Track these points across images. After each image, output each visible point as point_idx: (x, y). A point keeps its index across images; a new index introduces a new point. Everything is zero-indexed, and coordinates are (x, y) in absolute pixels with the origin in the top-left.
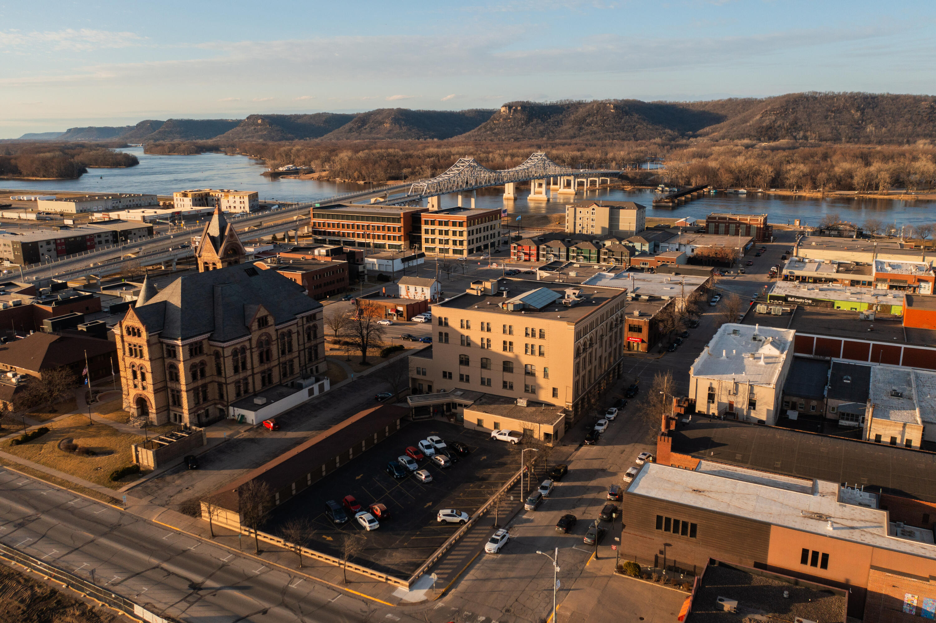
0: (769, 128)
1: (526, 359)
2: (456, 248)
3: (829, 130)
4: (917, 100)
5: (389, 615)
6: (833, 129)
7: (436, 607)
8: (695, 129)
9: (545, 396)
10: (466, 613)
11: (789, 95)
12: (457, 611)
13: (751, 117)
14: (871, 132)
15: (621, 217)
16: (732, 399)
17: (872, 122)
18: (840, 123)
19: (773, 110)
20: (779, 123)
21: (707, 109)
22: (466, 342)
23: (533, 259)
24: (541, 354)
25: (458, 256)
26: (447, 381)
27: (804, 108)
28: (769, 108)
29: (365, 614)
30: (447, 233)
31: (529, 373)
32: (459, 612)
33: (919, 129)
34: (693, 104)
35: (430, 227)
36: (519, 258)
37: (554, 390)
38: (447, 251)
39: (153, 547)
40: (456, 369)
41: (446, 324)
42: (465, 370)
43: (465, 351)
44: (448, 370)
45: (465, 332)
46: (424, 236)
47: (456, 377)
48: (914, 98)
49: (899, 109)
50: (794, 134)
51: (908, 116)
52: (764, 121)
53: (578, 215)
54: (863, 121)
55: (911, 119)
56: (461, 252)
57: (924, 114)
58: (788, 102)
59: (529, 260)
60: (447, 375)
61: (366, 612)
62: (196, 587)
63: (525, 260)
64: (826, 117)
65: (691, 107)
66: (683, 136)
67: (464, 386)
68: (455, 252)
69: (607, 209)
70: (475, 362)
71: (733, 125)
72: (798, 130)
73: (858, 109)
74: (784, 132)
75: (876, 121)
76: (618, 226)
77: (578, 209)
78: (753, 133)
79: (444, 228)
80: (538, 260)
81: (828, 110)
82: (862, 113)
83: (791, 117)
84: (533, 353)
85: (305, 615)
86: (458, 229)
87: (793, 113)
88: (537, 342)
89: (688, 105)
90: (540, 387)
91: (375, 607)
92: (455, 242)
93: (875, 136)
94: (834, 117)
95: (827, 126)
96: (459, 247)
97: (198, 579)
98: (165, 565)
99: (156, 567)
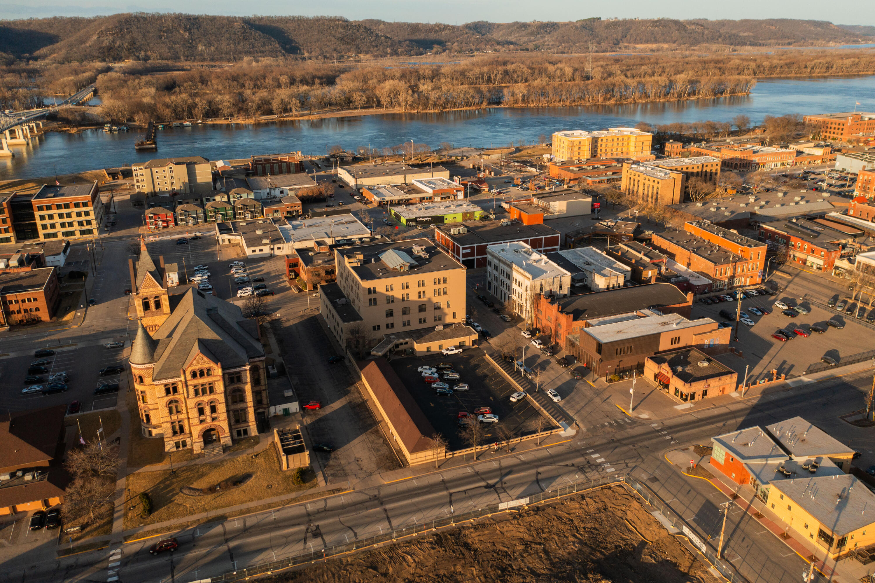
0: (110, 48)
1: (435, 300)
2: (83, 228)
3: (167, 50)
4: (230, 21)
6: (169, 48)
7: (586, 430)
8: (31, 52)
9: (449, 319)
10: (598, 425)
11: (118, 15)
12: (595, 427)
13: (88, 38)
14: (203, 50)
15: (197, 171)
16: (551, 287)
17: (200, 41)
18: (175, 43)
19: (107, 30)
20: (118, 43)
21: (32, 27)
22: (391, 300)
23: (171, 225)
24: (445, 293)
25: (87, 237)
26: (377, 332)
27: (138, 28)
28: (103, 28)
29: (570, 449)
30: (69, 215)
31: (438, 308)
33: (239, 47)
34: (14, 23)
35: (46, 213)
36: (157, 227)
37: (454, 313)
38: (72, 233)
40: (383, 321)
41: (375, 291)
42: (390, 320)
43: (390, 306)
44: (376, 325)
45: (390, 293)
46: (39, 223)
47: (383, 327)
48: (228, 18)
49: (218, 29)
50: (137, 54)
51: (227, 35)
52: (103, 42)
53: (155, 175)
54: (192, 40)
55: (230, 38)
56: (90, 232)
57: (239, 34)
58: (120, 22)
59: (168, 226)
60: (377, 328)
62: (488, 487)
63: (164, 227)
64: (160, 37)
65: (13, 26)
66: (20, 58)
67: (391, 331)
68: (83, 232)
69: (185, 166)
70: (398, 313)
71: (71, 46)
72: (139, 49)
73: (185, 29)
74: (126, 53)
75: (203, 40)
76: (196, 180)
77: (154, 170)
78: (96, 54)
79: (64, 211)
80: (176, 224)
81: (160, 31)
82: (190, 33)
83: (128, 37)
84: (439, 294)
85: (555, 463)
86: (82, 209)
87: (128, 33)
88: (442, 286)
89: (9, 23)
90: (445, 314)
92: (81, 223)
93: (208, 54)
94: (168, 37)
95: (163, 45)
96: (87, 227)
97: (483, 484)
98: (452, 491)
99: (451, 495)
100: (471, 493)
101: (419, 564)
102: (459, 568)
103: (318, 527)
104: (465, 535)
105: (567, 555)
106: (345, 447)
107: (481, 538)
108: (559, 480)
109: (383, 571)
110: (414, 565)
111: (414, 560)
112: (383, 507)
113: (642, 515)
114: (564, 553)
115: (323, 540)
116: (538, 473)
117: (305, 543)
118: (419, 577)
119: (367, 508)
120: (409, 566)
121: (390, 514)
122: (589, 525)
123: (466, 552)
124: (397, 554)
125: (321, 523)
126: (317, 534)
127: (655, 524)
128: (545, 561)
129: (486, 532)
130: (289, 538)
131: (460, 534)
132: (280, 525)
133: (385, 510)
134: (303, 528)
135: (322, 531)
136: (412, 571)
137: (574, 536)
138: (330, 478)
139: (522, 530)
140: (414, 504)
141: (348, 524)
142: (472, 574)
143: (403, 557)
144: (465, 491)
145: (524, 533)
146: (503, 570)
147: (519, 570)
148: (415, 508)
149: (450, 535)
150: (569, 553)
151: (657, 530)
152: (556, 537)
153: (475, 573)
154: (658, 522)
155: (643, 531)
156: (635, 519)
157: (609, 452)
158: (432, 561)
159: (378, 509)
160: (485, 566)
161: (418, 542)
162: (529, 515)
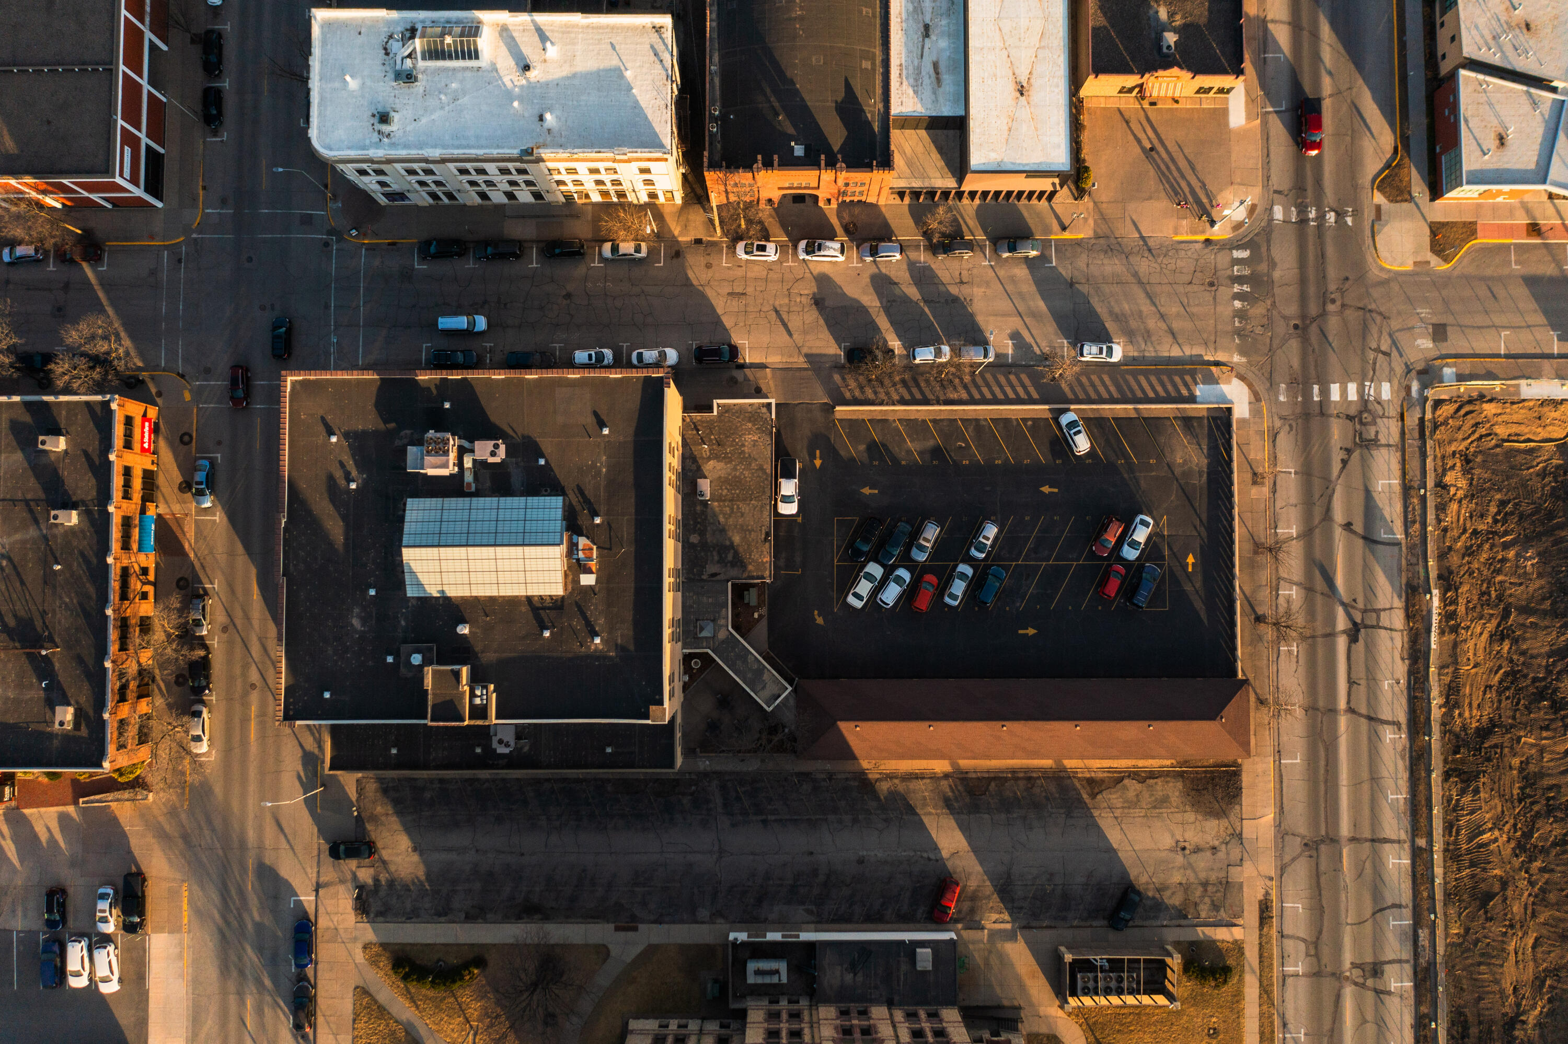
5: (1282, 398)
7: (1244, 360)
10: (1237, 324)
12: (1239, 335)
29: (1294, 425)
32: (1239, 333)
39: (1322, 753)
61: (1291, 426)
62: (1353, 635)
85: (1330, 481)
91: (1276, 419)
97: (1342, 643)
98: (1342, 704)
99: (1351, 710)
100: (1360, 672)
101: (1498, 824)
102: (1516, 762)
103: (1354, 965)
104: (1464, 728)
105: (1543, 582)
106: (1127, 863)
107: (1475, 705)
108: (1381, 500)
109: (1497, 887)
110: (1497, 833)
111: (1491, 830)
112: (1343, 841)
113: (1519, 414)
114: (1538, 583)
115: (1390, 962)
116: (1348, 526)
117: (1389, 993)
118: (1515, 832)
119: (1337, 869)
120: (1496, 840)
121: (1367, 834)
122: (1493, 509)
123: (1494, 740)
124: (1469, 851)
125: (1348, 958)
126: (1376, 970)
127: (1546, 409)
128: (1546, 623)
129: (1467, 690)
130: (1370, 1016)
131: (1457, 736)
132: (1327, 1026)
133: (1353, 839)
134: (1349, 992)
135: (1369, 959)
136: (1505, 837)
137: (1506, 546)
138: (1223, 914)
139: (1478, 630)
140: (1356, 785)
141: (1368, 912)
142: (1532, 745)
143: (1481, 846)
144: (1351, 682)
145: (1484, 626)
146: (1540, 696)
147: (1549, 672)
148: (1366, 786)
149: (1456, 752)
150: (1540, 576)
151: (1556, 415)
152: (1500, 578)
153: (1531, 741)
154: (1544, 403)
155: (1543, 434)
156: (1514, 429)
157: (1333, 359)
158: (1497, 801)
159: (1345, 852)
160: (1524, 719)
161: (1454, 810)
162: (1454, 602)
